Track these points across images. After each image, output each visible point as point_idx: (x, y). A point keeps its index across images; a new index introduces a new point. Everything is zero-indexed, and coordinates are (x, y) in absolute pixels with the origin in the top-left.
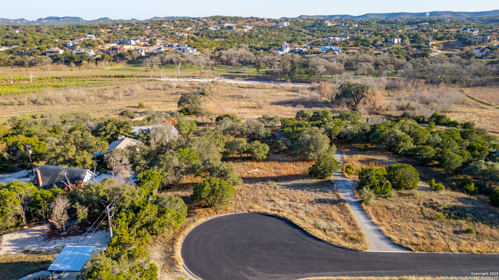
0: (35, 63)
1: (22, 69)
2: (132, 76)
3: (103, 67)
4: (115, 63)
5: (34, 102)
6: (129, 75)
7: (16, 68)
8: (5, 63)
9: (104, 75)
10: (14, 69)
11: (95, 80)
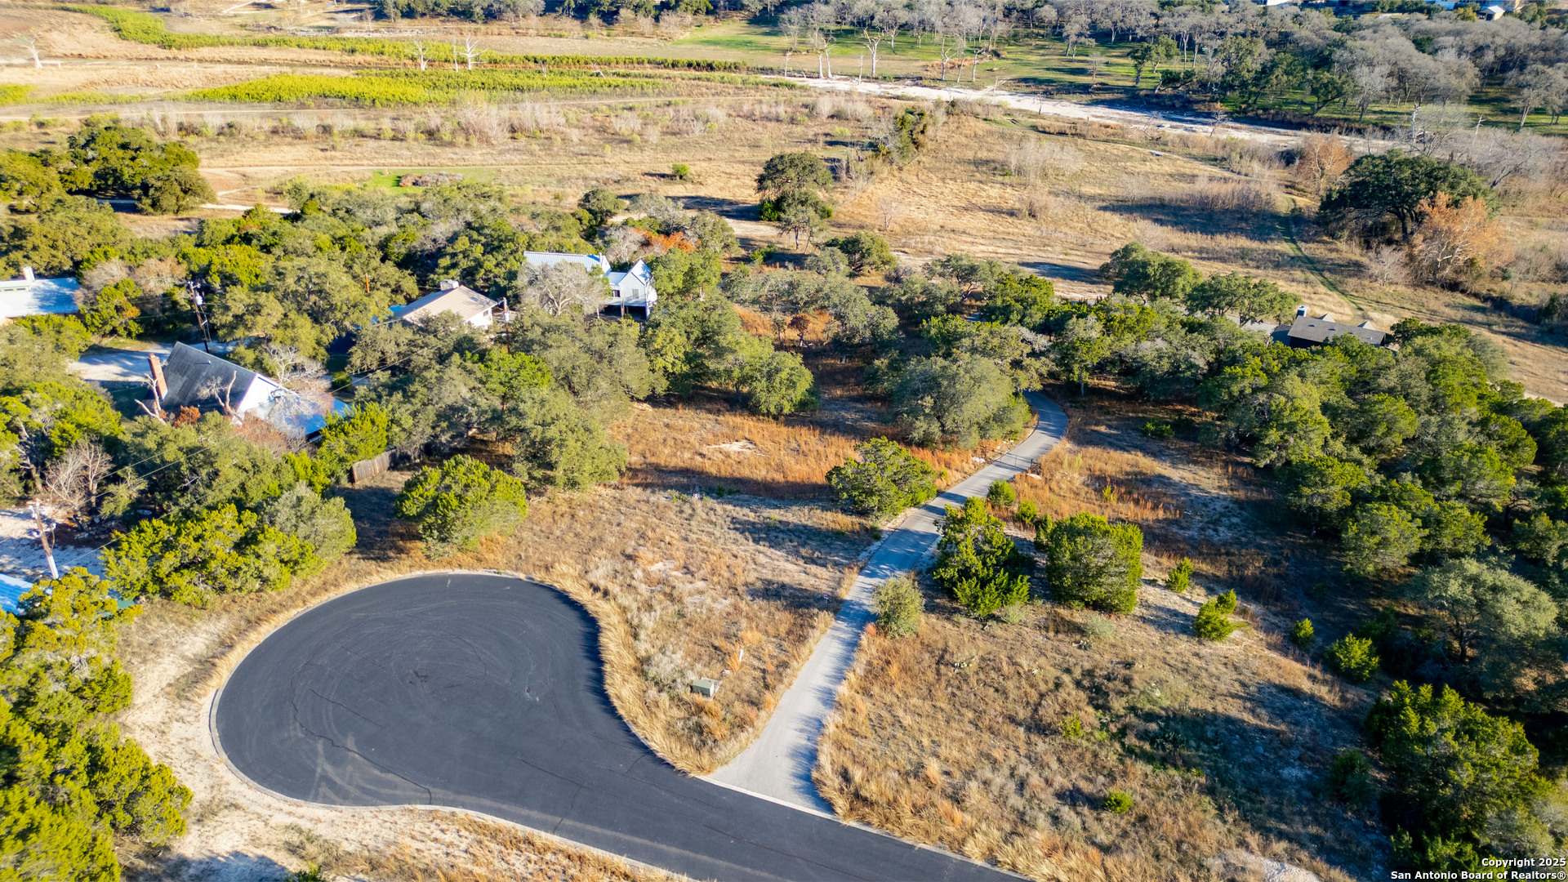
0: (500, 11)
1: (467, 26)
2: (735, 67)
3: (672, 30)
4: (711, 18)
5: (431, 134)
6: (731, 60)
7: (453, 25)
8: (427, 7)
9: (659, 59)
10: (449, 25)
11: (627, 75)
